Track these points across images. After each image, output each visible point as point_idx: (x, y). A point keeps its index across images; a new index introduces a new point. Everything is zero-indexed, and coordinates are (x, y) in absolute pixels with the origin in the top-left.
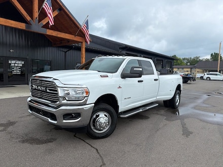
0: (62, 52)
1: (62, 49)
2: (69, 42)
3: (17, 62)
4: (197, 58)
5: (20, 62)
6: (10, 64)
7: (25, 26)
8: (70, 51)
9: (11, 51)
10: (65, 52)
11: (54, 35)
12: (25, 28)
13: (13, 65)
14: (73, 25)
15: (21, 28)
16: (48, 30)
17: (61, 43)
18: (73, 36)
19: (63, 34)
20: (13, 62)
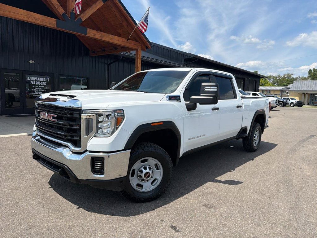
0: (103, 65)
1: (103, 61)
2: (116, 49)
3: (40, 79)
4: (289, 76)
5: (43, 79)
6: (29, 82)
7: (55, 23)
9: (31, 62)
10: (108, 65)
11: (97, 37)
12: (56, 26)
13: (33, 83)
14: (125, 24)
15: (50, 26)
16: (88, 30)
17: (104, 50)
18: (125, 40)
19: (111, 36)
20: (33, 79)
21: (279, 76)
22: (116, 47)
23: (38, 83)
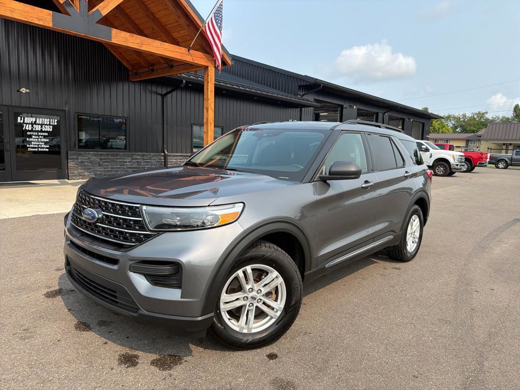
0: (154, 96)
1: (154, 89)
2: (172, 67)
3: (39, 121)
4: (481, 115)
5: (46, 121)
6: (21, 125)
7: (49, 19)
8: (174, 93)
9: (23, 90)
10: (163, 96)
12: (51, 24)
13: (28, 127)
14: (183, 20)
15: (41, 23)
16: (114, 31)
17: (153, 70)
18: (184, 50)
20: (28, 120)
21: (464, 116)
23: (38, 128)
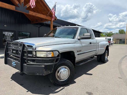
3: (9, 33)
4: (111, 32)
5: (11, 33)
6: (4, 34)
8: (42, 27)
9: (5, 26)
10: (39, 27)
11: (34, 15)
12: (15, 9)
13: (6, 35)
14: (46, 9)
15: (12, 9)
16: (30, 11)
17: (37, 21)
18: (46, 16)
19: (40, 14)
20: (6, 33)
21: (107, 32)
22: (42, 19)
23: (9, 35)
